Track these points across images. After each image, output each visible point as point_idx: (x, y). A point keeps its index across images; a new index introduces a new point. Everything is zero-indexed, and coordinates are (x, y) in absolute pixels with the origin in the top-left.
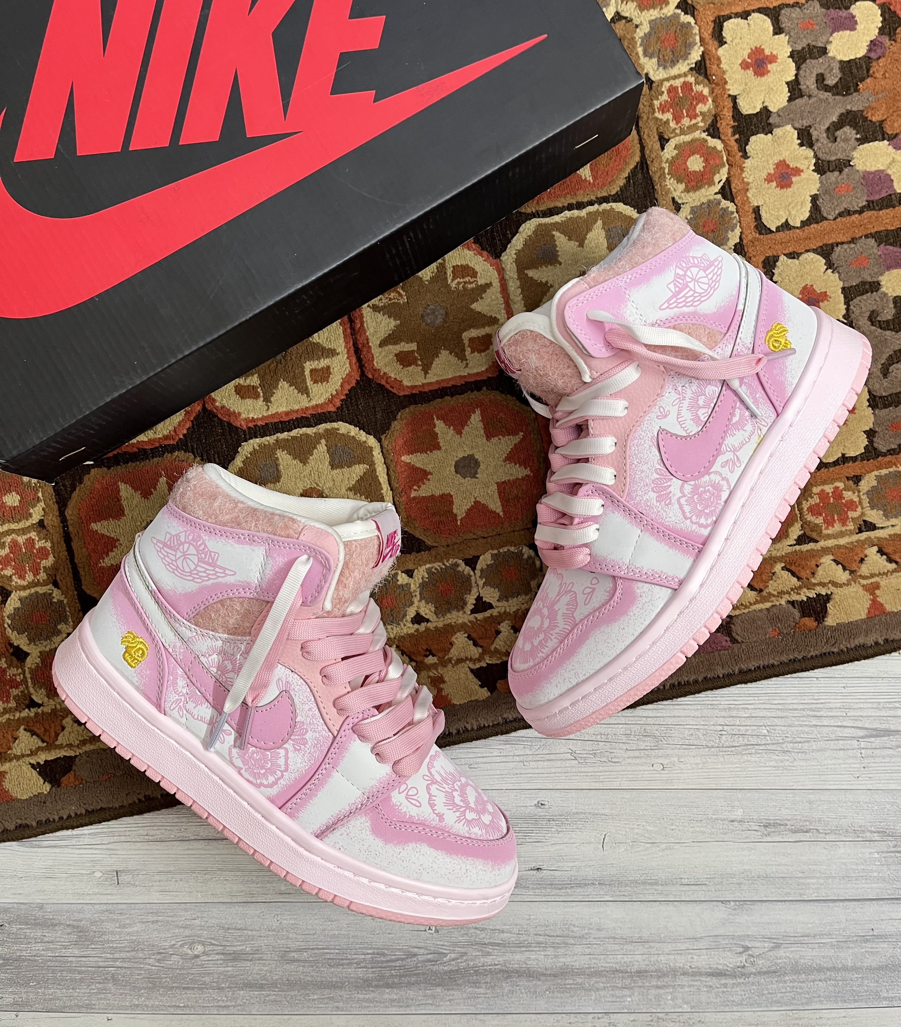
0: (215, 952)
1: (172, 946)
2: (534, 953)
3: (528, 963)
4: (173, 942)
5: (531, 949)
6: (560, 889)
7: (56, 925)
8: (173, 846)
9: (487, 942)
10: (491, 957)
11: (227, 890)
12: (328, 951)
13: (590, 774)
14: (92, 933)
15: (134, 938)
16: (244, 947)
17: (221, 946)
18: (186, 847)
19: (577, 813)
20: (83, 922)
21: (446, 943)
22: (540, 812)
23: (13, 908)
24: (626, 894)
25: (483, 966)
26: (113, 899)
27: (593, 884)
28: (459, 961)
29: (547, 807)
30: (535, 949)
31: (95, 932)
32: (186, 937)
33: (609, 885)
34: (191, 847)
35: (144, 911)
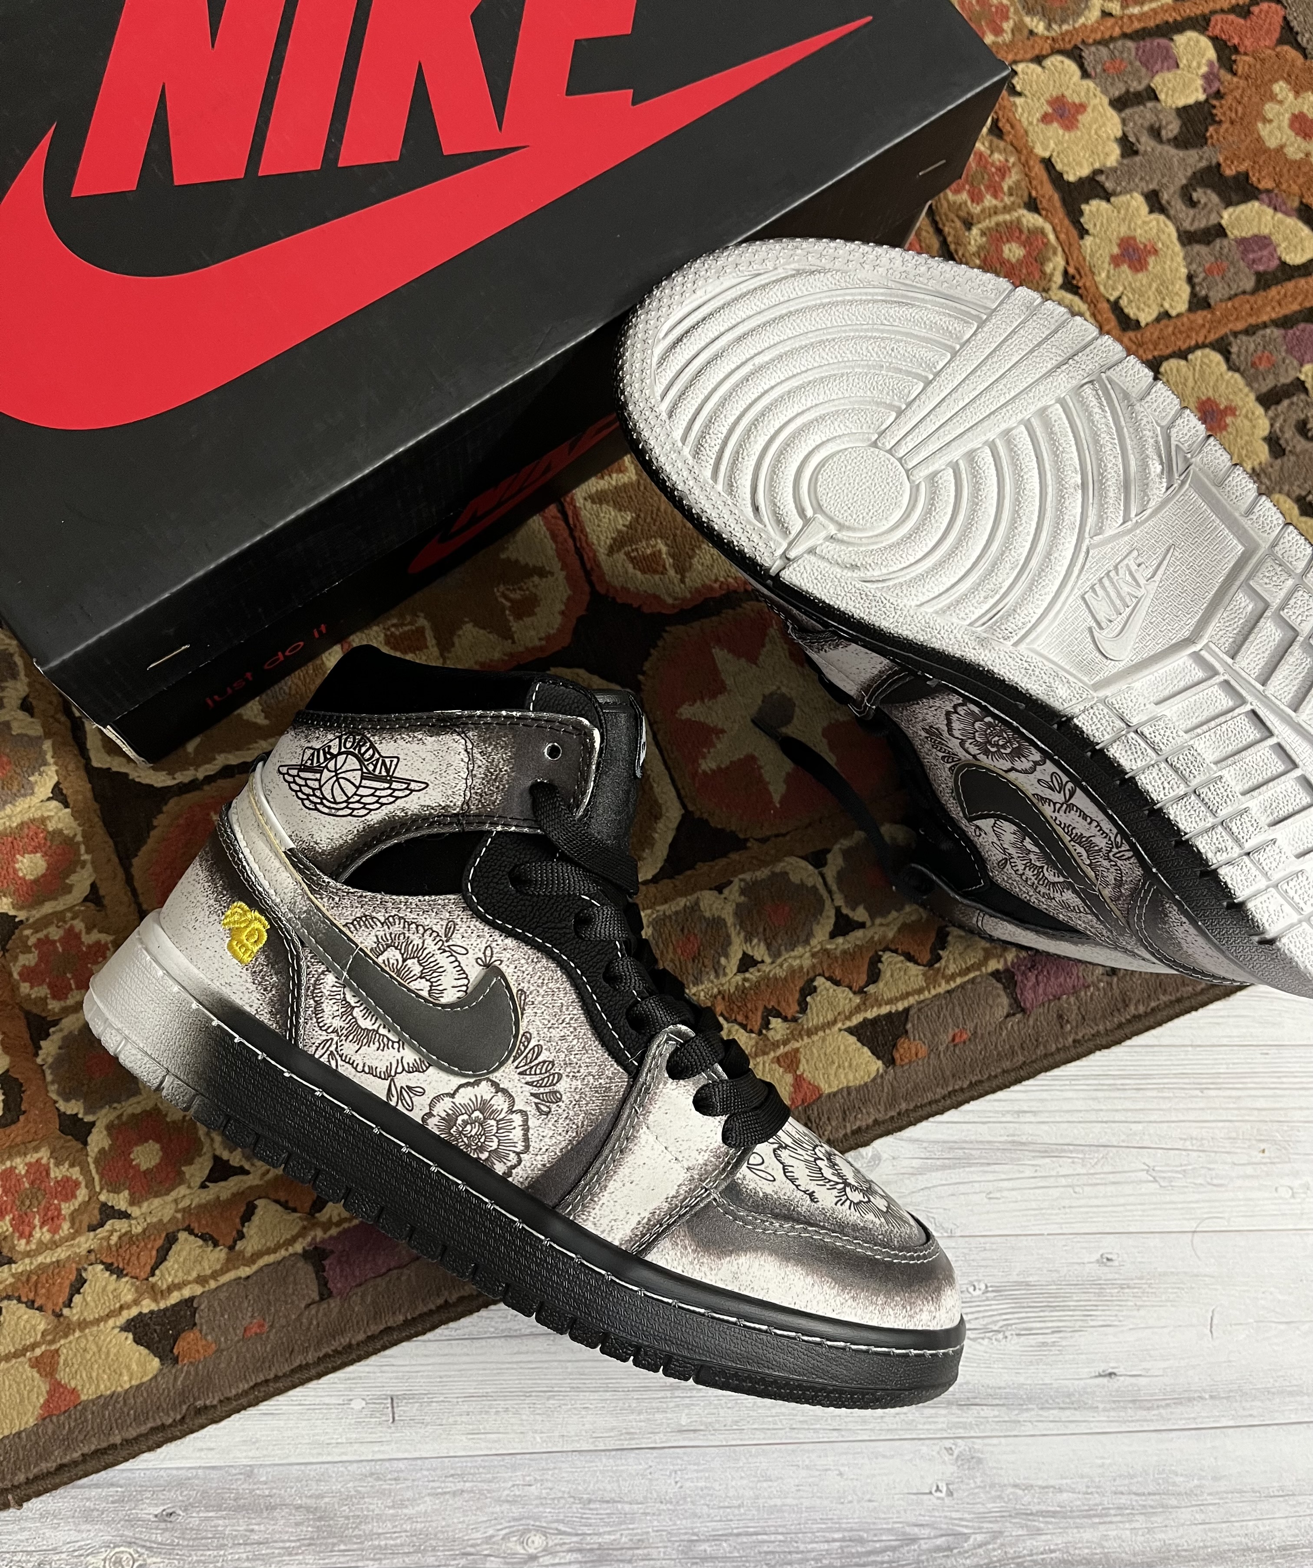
0: (566, 1547)
1: (488, 1540)
2: (1113, 1526)
3: (1105, 1544)
4: (491, 1532)
5: (1108, 1519)
6: (1148, 1409)
7: (274, 1508)
8: (493, 1347)
9: (1035, 1509)
10: (1043, 1538)
11: (587, 1426)
12: (765, 1537)
13: (1180, 1206)
14: (342, 1521)
15: (419, 1526)
16: (618, 1536)
17: (577, 1535)
18: (516, 1350)
19: (1165, 1274)
20: (327, 1500)
21: (966, 1516)
22: (1105, 1273)
23: (196, 1477)
24: (1255, 1413)
25: (1031, 1555)
26: (383, 1452)
27: (1201, 1398)
28: (991, 1547)
29: (1116, 1263)
30: (1115, 1519)
31: (347, 1518)
32: (515, 1520)
33: (1228, 1398)
34: (524, 1349)
35: (439, 1472)
